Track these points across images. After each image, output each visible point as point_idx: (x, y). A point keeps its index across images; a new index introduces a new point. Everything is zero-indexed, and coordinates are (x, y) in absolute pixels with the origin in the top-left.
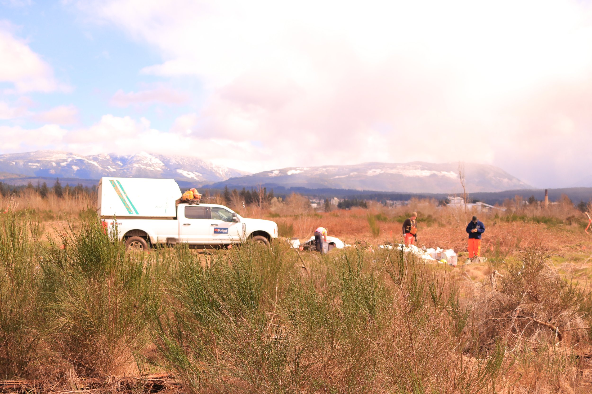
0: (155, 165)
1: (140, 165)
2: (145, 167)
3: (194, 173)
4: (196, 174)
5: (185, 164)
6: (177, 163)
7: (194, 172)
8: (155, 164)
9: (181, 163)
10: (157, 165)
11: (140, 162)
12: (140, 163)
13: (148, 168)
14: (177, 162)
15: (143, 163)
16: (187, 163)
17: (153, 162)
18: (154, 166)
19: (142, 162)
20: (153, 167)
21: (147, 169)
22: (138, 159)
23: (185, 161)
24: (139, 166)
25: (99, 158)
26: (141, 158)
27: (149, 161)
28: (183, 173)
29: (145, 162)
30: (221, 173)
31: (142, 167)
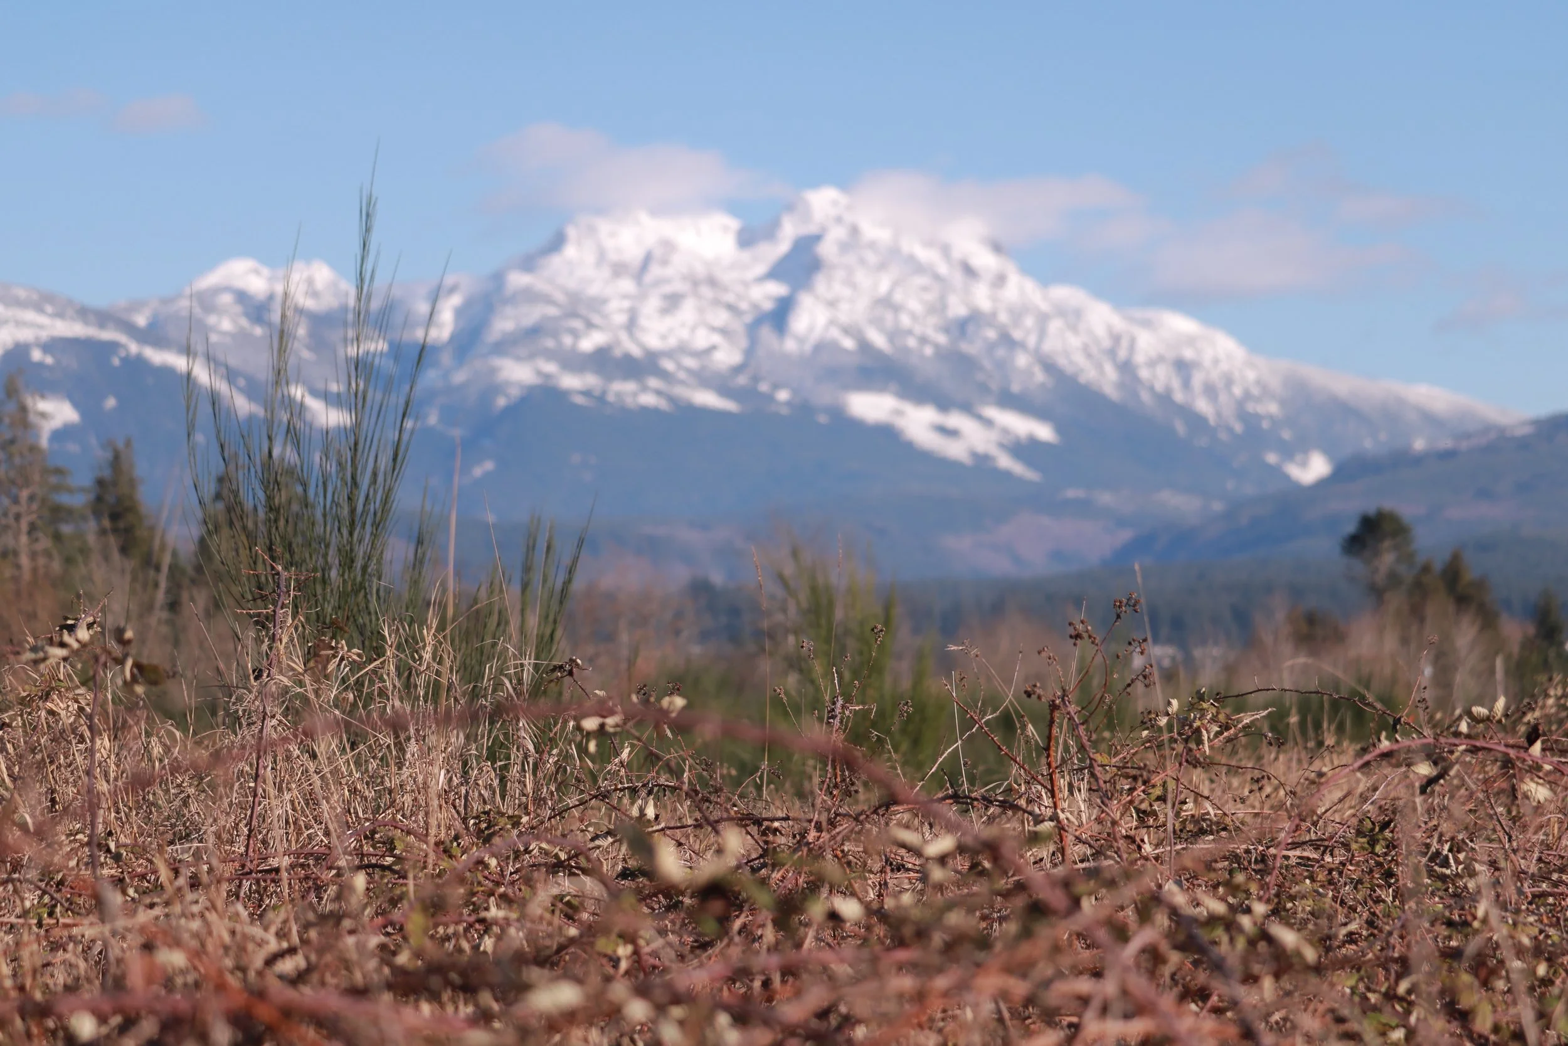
0: (668, 365)
1: (550, 367)
2: (590, 380)
3: (988, 423)
4: (1005, 431)
5: (912, 342)
6: (848, 343)
7: (992, 412)
8: (669, 354)
9: (878, 340)
10: (690, 362)
11: (550, 343)
12: (550, 355)
13: (624, 389)
14: (847, 331)
15: (574, 351)
16: (923, 340)
17: (653, 342)
18: (664, 375)
19: (568, 340)
20: (653, 382)
21: (611, 398)
22: (532, 315)
23: (905, 321)
24: (548, 376)
25: (212, 320)
26: (552, 311)
27: (624, 337)
28: (901, 423)
29: (588, 344)
30: (1203, 406)
31: (570, 382)
